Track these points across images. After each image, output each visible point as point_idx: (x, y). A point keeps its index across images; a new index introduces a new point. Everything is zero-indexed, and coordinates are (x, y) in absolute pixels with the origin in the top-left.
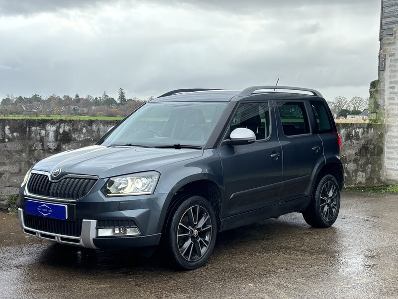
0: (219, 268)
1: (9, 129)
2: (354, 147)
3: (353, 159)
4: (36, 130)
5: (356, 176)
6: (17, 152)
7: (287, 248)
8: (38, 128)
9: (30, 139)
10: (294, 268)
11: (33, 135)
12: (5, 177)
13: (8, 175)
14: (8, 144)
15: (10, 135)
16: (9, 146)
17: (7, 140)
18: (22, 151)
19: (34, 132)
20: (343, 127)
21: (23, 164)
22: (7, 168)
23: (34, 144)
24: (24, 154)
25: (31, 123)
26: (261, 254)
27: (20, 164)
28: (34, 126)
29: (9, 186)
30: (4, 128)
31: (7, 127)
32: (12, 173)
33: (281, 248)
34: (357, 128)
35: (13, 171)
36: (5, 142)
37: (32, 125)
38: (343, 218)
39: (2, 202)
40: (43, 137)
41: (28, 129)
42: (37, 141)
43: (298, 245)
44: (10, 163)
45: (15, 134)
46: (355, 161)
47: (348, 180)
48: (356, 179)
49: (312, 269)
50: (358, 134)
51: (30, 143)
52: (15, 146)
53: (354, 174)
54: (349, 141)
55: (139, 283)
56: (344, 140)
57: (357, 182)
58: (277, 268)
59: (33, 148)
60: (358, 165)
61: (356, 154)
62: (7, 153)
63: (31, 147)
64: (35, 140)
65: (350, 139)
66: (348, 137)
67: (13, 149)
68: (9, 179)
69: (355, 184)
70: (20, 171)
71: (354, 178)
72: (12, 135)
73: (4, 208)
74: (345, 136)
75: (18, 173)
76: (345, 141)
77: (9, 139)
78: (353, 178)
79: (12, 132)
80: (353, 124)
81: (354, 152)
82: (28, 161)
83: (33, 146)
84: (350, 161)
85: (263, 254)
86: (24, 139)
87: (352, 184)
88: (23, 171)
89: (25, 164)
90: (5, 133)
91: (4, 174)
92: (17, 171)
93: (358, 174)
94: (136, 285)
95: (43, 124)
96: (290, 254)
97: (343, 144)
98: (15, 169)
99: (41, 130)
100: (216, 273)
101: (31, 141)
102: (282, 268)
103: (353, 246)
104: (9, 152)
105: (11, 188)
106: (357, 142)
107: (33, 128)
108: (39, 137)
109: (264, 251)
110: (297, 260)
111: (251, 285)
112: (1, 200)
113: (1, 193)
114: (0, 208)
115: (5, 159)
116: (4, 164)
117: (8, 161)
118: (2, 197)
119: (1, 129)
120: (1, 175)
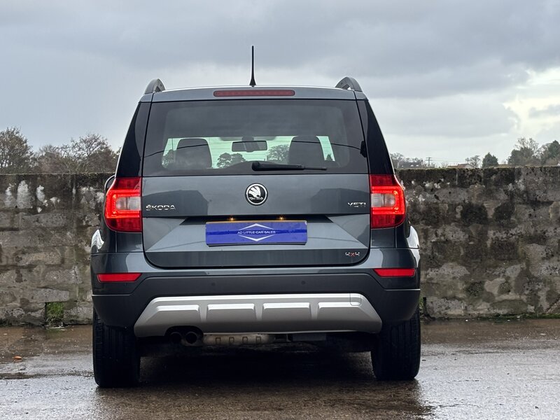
1: (44, 191)
4: (89, 192)
6: (57, 229)
8: (92, 188)
9: (78, 206)
11: (83, 201)
12: (37, 272)
13: (42, 269)
14: (42, 216)
15: (46, 201)
16: (44, 220)
17: (39, 210)
18: (65, 228)
19: (84, 195)
21: (67, 251)
22: (41, 256)
23: (85, 216)
24: (68, 233)
25: (81, 180)
27: (63, 250)
28: (85, 185)
29: (46, 287)
30: (36, 190)
31: (40, 188)
32: (49, 266)
35: (50, 263)
36: (36, 212)
37: (81, 184)
39: (33, 314)
40: (100, 203)
41: (74, 191)
42: (91, 211)
44: (46, 249)
45: (53, 199)
51: (79, 214)
52: (54, 220)
59: (84, 224)
62: (40, 232)
63: (80, 221)
64: (86, 208)
67: (50, 224)
68: (44, 276)
70: (63, 261)
72: (49, 200)
73: (36, 323)
75: (60, 266)
77: (43, 208)
79: (48, 197)
82: (76, 246)
83: (84, 219)
86: (68, 207)
88: (67, 261)
89: (71, 250)
90: (36, 197)
91: (36, 266)
92: (57, 261)
95: (100, 181)
98: (54, 258)
99: (96, 191)
101: (81, 211)
104: (44, 229)
105: (48, 290)
107: (84, 189)
108: (94, 204)
112: (32, 311)
113: (32, 298)
114: (30, 323)
115: (38, 242)
116: (36, 250)
117: (42, 245)
118: (33, 305)
119: (29, 191)
120: (30, 268)
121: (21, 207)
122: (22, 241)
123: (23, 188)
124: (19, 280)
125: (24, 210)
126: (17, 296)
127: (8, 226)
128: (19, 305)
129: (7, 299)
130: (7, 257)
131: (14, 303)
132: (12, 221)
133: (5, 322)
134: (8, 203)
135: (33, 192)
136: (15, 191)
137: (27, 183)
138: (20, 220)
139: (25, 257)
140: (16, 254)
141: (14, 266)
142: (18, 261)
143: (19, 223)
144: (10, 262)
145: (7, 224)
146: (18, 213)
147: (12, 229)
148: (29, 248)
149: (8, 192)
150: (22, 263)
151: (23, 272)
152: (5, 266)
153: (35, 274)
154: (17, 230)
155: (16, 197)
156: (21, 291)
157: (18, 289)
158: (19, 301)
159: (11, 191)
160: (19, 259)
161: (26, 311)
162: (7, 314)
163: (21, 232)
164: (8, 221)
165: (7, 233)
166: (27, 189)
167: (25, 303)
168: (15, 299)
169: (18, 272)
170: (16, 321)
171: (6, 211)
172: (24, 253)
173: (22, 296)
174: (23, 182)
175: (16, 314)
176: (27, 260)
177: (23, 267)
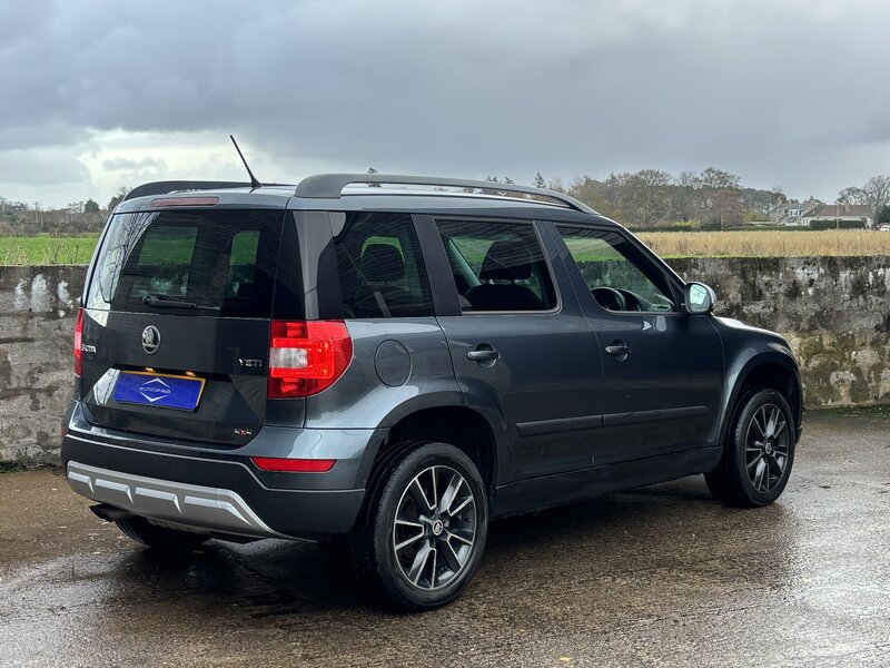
0: (502, 616)
1: (67, 288)
2: (874, 311)
3: (869, 340)
5: (878, 379)
7: (673, 564)
10: (677, 617)
12: (59, 396)
13: (66, 391)
14: (65, 322)
15: (70, 302)
16: (67, 327)
17: (62, 313)
20: (846, 267)
22: (64, 375)
26: (610, 579)
30: (56, 287)
31: (62, 285)
33: (659, 566)
34: (879, 266)
36: (58, 317)
38: (825, 487)
39: (54, 452)
43: (702, 556)
44: (71, 365)
46: (875, 344)
47: (858, 390)
48: (877, 387)
49: (720, 618)
50: (883, 282)
53: (872, 375)
54: (861, 298)
55: (311, 654)
56: (847, 296)
57: (881, 393)
58: (639, 615)
60: (882, 353)
61: (877, 328)
62: (63, 342)
65: (863, 293)
66: (859, 288)
69: (876, 398)
71: (874, 383)
72: (74, 300)
74: (850, 286)
76: (851, 299)
77: (67, 310)
78: (870, 385)
79: (73, 296)
80: (871, 258)
81: (873, 324)
84: (864, 344)
85: (614, 579)
87: (867, 398)
90: (57, 297)
91: (57, 388)
93: (883, 375)
94: (305, 657)
96: (678, 579)
97: (846, 305)
100: (494, 627)
102: (649, 616)
103: (831, 559)
104: (67, 339)
106: (880, 300)
109: (619, 570)
110: (689, 594)
111: (567, 659)
112: (54, 448)
113: (53, 431)
114: (50, 465)
115: (60, 356)
116: (57, 367)
117: (66, 360)
118: (54, 441)
119: (48, 288)
120: (50, 391)
121: (38, 310)
122: (38, 355)
123: (39, 284)
124: (35, 408)
125: (39, 314)
126: (32, 429)
127: (18, 335)
128: (35, 441)
129: (19, 433)
130: (18, 378)
131: (28, 439)
132: (25, 328)
133: (16, 465)
134: (18, 304)
135: (53, 290)
136: (27, 289)
137: (45, 278)
138: (35, 327)
139: (42, 377)
140: (30, 373)
141: (28, 389)
142: (33, 382)
143: (34, 331)
144: (23, 384)
145: (17, 333)
146: (32, 317)
147: (25, 340)
148: (47, 364)
149: (19, 290)
150: (38, 385)
151: (41, 397)
152: (15, 390)
153: (57, 398)
154: (31, 340)
155: (29, 296)
156: (38, 422)
157: (32, 420)
158: (35, 435)
159: (23, 289)
160: (34, 380)
161: (45, 448)
162: (19, 454)
163: (37, 343)
164: (19, 329)
165: (17, 345)
166: (44, 286)
167: (43, 437)
168: (29, 433)
169: (33, 397)
170: (31, 462)
171: (15, 315)
172: (41, 371)
173: (39, 429)
174: (39, 277)
175: (31, 453)
176: (45, 380)
177: (40, 390)
